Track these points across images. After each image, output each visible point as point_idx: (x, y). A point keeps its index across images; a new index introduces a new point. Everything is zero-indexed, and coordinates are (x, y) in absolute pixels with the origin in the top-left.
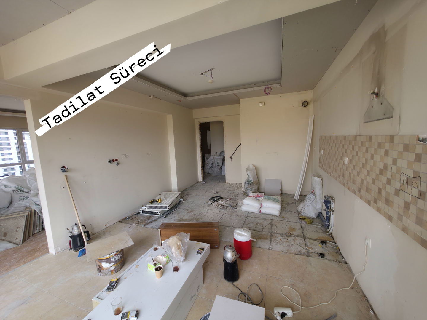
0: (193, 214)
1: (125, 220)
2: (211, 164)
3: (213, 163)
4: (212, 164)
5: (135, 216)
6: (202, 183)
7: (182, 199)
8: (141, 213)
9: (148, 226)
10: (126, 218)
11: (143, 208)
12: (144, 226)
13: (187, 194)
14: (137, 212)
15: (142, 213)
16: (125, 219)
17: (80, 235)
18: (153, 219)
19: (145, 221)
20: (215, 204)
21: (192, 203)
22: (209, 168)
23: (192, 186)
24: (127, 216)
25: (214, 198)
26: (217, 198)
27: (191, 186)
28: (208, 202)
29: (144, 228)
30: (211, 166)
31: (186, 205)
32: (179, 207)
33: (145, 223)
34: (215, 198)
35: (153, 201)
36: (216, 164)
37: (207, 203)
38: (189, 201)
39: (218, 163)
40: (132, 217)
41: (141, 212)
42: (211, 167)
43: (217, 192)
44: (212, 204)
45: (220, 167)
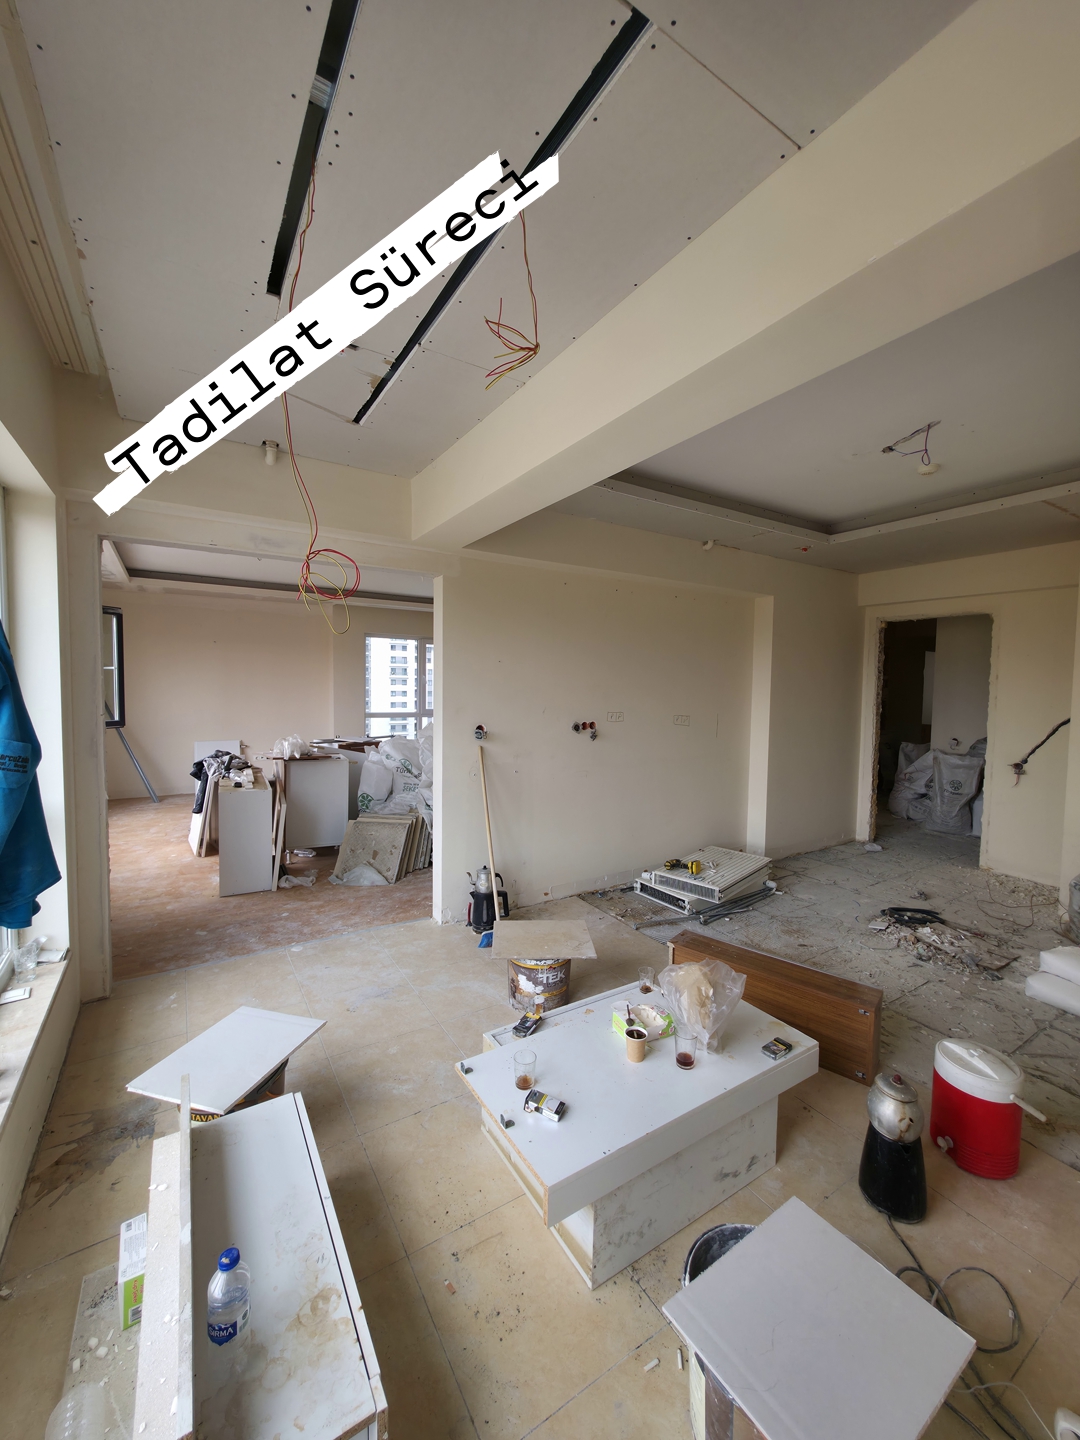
0: (801, 941)
1: (594, 897)
2: (923, 782)
3: (931, 780)
4: (927, 786)
5: (619, 894)
6: (868, 847)
7: (772, 884)
8: (638, 892)
9: (649, 932)
10: (597, 892)
11: (645, 875)
12: (637, 929)
13: (795, 873)
14: (629, 885)
15: (641, 890)
16: (593, 893)
17: (489, 897)
18: (668, 916)
19: (645, 915)
20: (902, 934)
21: (807, 904)
22: (910, 796)
23: (824, 850)
24: (598, 886)
25: (903, 913)
26: (919, 916)
27: (820, 850)
28: (874, 918)
29: (637, 932)
30: (923, 791)
31: (782, 905)
32: (757, 905)
33: (643, 920)
34: (909, 914)
35: (676, 865)
36: (948, 787)
37: (870, 921)
38: (800, 896)
39: (957, 786)
40: (611, 895)
41: (639, 886)
42: (923, 796)
43: (924, 896)
44: (889, 930)
45: (964, 800)
